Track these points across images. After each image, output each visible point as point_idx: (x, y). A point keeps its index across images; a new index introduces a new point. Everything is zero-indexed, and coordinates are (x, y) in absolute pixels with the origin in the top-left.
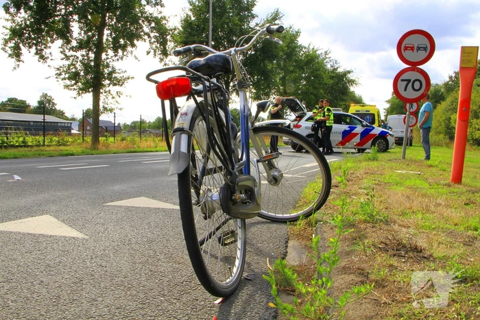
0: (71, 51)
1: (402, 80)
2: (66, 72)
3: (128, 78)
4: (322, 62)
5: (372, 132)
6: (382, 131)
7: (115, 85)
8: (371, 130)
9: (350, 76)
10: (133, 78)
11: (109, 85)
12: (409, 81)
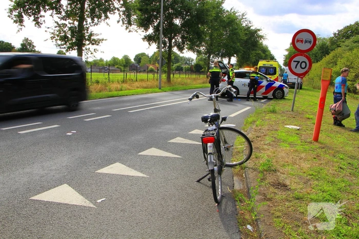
0: (62, 20)
1: (294, 61)
2: (58, 36)
3: (103, 40)
4: (240, 22)
5: (273, 85)
6: (281, 85)
7: (93, 44)
8: (273, 84)
9: (260, 33)
10: (106, 40)
11: (89, 44)
12: (298, 62)
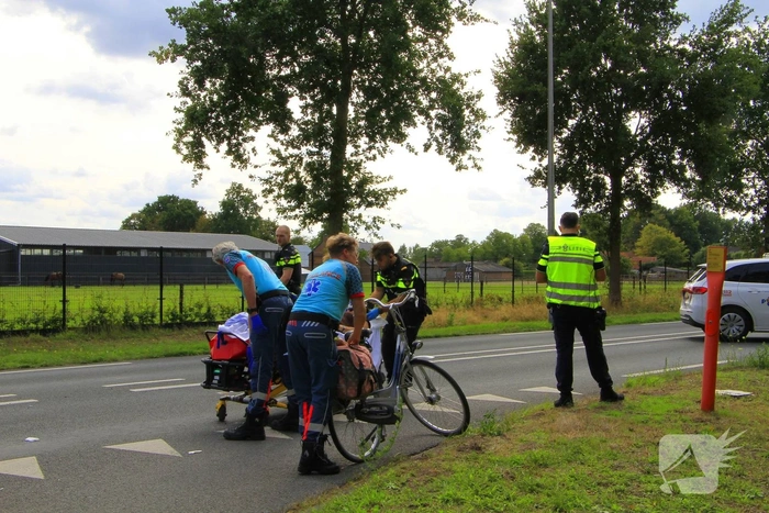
0: (290, 148)
2: (280, 186)
3: (395, 192)
7: (370, 205)
10: (405, 190)
11: (359, 206)
